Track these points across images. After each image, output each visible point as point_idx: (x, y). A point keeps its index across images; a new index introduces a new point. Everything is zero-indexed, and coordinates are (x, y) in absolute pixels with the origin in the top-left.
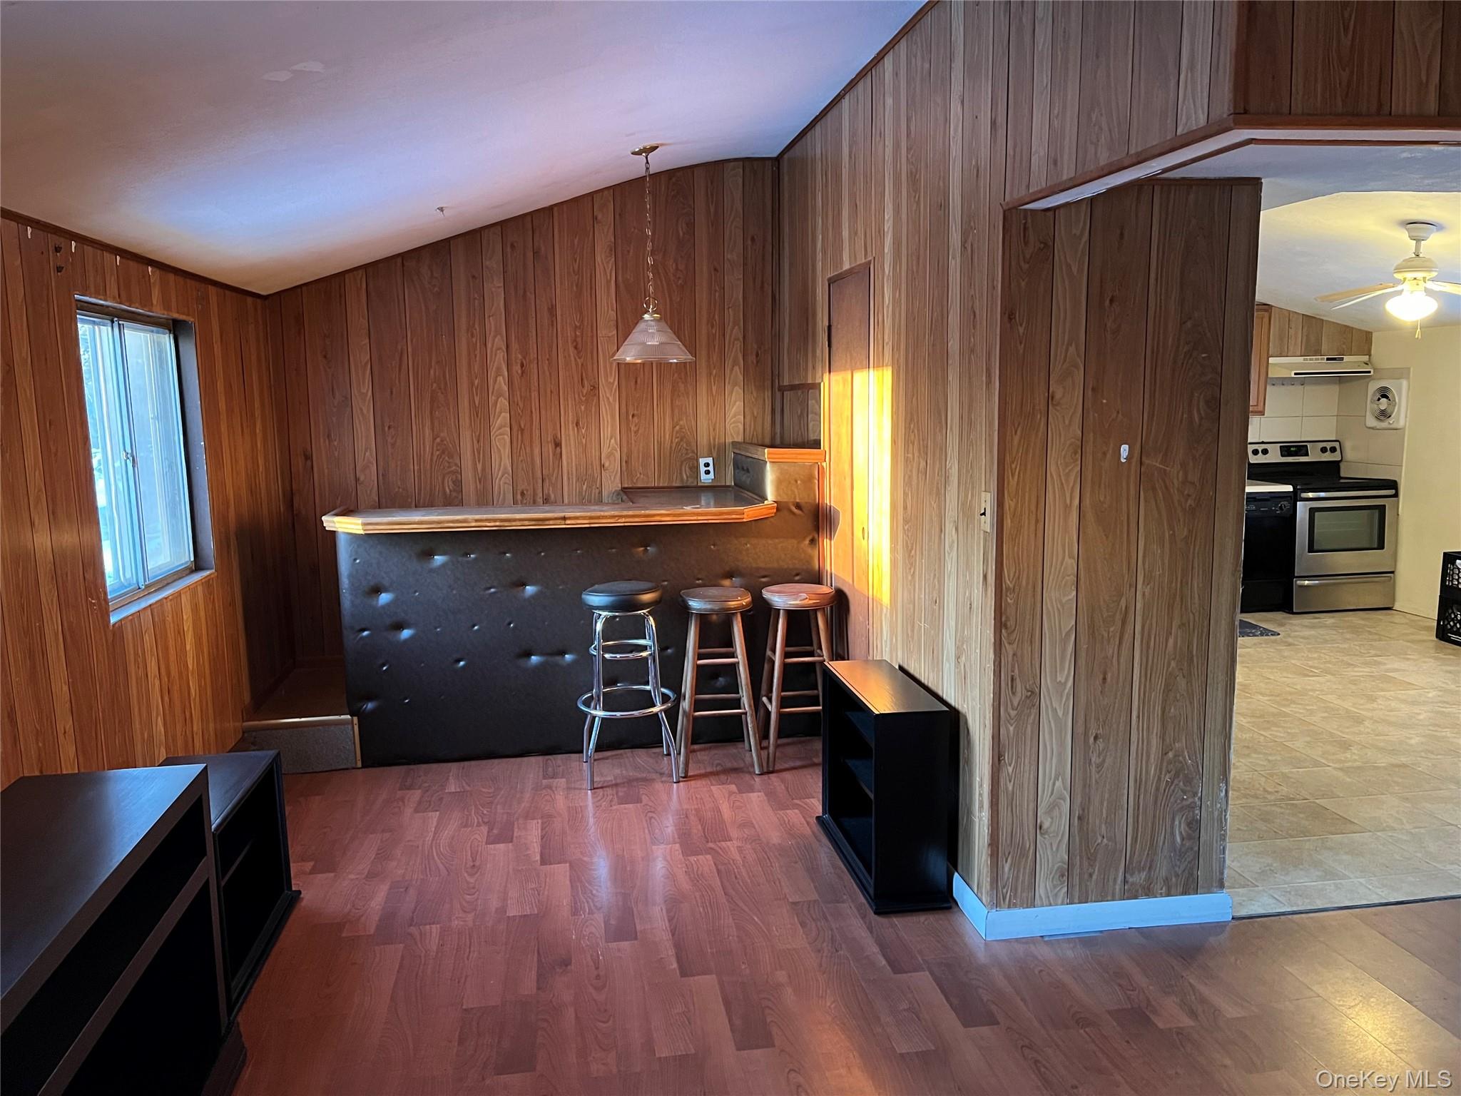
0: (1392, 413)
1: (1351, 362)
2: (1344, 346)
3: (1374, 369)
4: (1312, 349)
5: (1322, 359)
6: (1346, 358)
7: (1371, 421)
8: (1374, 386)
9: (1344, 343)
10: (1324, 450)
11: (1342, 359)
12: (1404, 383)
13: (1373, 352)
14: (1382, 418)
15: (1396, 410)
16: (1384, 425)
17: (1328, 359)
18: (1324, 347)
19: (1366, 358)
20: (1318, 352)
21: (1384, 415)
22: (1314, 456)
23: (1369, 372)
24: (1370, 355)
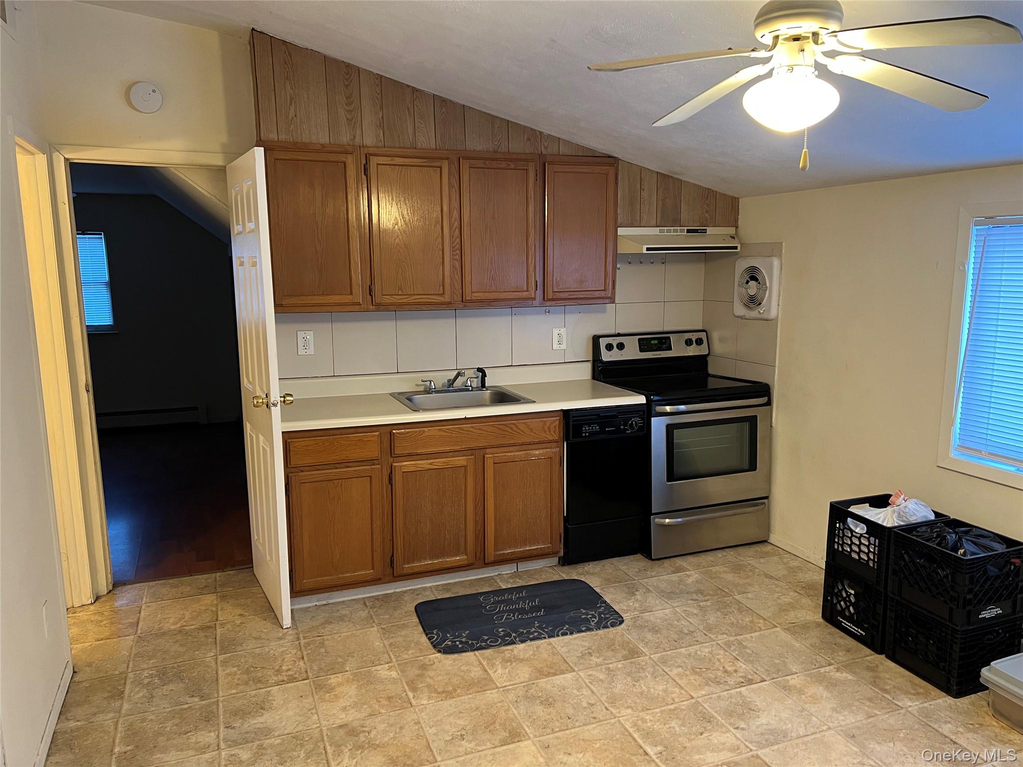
0: (763, 299)
1: (716, 235)
2: (707, 215)
3: (742, 244)
4: (669, 218)
5: (682, 231)
6: (710, 230)
7: (740, 310)
8: (742, 266)
9: (707, 212)
10: (689, 342)
11: (705, 231)
12: (776, 262)
13: (740, 223)
14: (752, 305)
15: (767, 295)
16: (754, 314)
17: (688, 231)
18: (684, 216)
19: (732, 230)
20: (676, 222)
21: (753, 302)
22: (678, 350)
23: (736, 248)
24: (737, 227)
